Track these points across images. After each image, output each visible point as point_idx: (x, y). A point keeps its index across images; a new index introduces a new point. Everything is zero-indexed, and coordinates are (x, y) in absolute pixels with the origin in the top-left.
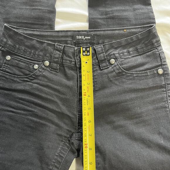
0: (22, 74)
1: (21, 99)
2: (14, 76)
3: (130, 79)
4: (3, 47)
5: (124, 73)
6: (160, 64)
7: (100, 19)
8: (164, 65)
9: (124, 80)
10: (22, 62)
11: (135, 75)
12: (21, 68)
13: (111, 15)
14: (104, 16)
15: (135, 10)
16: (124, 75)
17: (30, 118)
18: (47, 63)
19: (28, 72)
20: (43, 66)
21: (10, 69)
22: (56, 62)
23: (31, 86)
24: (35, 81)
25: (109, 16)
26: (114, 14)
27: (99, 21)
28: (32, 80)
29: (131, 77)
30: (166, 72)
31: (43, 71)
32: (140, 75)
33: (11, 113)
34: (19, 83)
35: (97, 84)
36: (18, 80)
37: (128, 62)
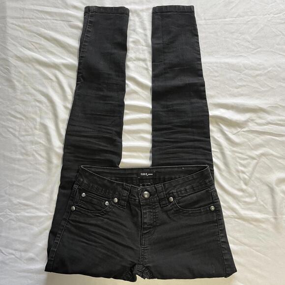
0: (94, 209)
1: (93, 232)
2: (88, 212)
3: (187, 216)
4: (79, 186)
5: (181, 210)
6: (212, 201)
8: (215, 202)
9: (181, 216)
10: (95, 198)
11: (190, 212)
12: (94, 204)
16: (181, 212)
17: (100, 249)
18: (116, 200)
19: (100, 208)
20: (113, 203)
21: (84, 205)
22: (124, 200)
23: (102, 220)
24: (106, 216)
28: (103, 215)
29: (187, 214)
30: (217, 209)
31: (113, 207)
32: (194, 212)
33: (84, 244)
34: (91, 217)
35: (158, 220)
36: (91, 215)
37: (185, 201)
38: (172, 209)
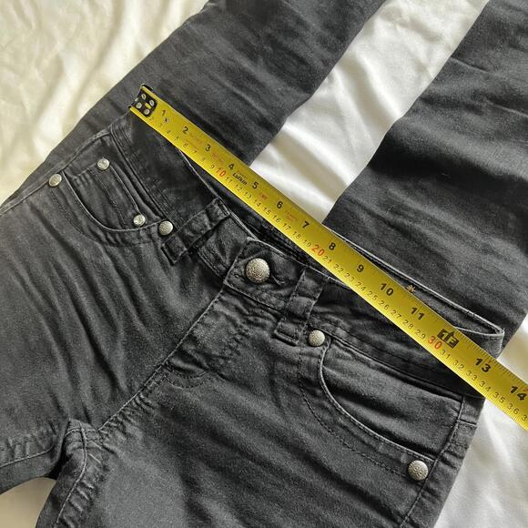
0: (102, 216)
1: (58, 268)
2: (83, 212)
3: (322, 422)
4: (110, 135)
5: (319, 392)
6: (434, 447)
7: (371, 213)
8: (445, 461)
9: (305, 408)
10: (123, 190)
11: (340, 420)
12: (111, 203)
13: (406, 222)
14: (387, 215)
15: (487, 250)
16: (314, 395)
17: (43, 322)
18: (168, 227)
19: (114, 221)
20: (154, 230)
21: (88, 188)
22: (185, 240)
23: (98, 255)
24: (114, 250)
25: (400, 220)
26: (417, 226)
27: (364, 217)
28: (111, 243)
29: (327, 417)
30: (432, 486)
31: (146, 239)
32: (354, 430)
33: (18, 284)
34: (82, 230)
36: (84, 223)
37: (352, 375)
38: (298, 364)
